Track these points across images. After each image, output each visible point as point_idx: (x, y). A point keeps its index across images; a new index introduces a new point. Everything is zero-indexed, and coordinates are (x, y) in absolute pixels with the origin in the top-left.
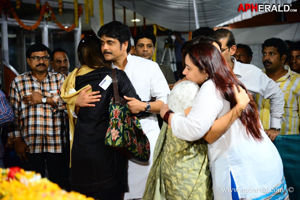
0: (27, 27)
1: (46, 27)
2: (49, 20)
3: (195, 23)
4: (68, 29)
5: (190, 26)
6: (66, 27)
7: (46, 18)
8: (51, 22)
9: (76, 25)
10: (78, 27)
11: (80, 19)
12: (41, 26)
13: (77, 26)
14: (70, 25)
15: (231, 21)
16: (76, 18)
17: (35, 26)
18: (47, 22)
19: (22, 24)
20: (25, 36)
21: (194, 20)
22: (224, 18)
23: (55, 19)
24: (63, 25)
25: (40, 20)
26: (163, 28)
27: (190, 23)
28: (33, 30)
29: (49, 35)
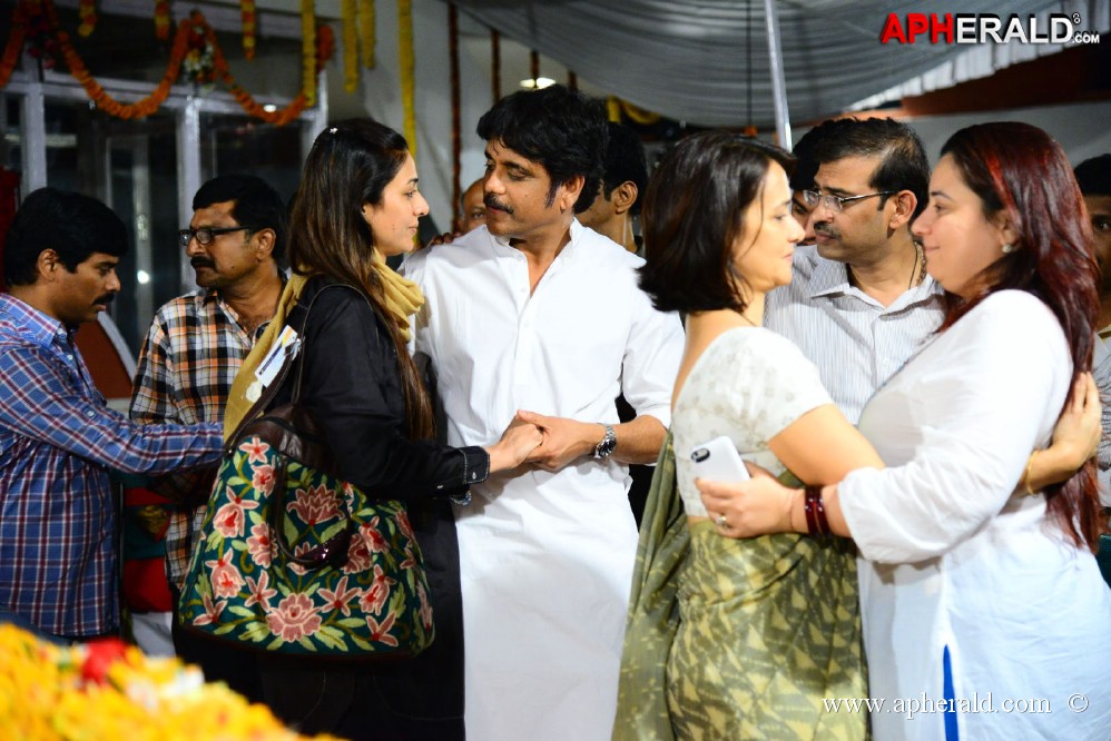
0: (119, 107)
1: (194, 107)
2: (203, 79)
3: (770, 93)
4: (277, 114)
5: (749, 106)
6: (270, 109)
7: (194, 73)
8: (213, 86)
9: (308, 99)
10: (316, 106)
11: (323, 75)
12: (172, 103)
13: (310, 103)
14: (284, 101)
15: (913, 87)
16: (310, 73)
17: (148, 103)
18: (196, 86)
19: (99, 95)
20: (108, 142)
21: (769, 80)
22: (885, 75)
23: (226, 76)
24: (258, 99)
25: (168, 79)
26: (643, 113)
27: (749, 93)
28: (142, 117)
29: (203, 137)
